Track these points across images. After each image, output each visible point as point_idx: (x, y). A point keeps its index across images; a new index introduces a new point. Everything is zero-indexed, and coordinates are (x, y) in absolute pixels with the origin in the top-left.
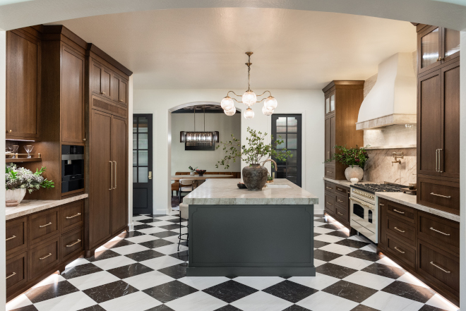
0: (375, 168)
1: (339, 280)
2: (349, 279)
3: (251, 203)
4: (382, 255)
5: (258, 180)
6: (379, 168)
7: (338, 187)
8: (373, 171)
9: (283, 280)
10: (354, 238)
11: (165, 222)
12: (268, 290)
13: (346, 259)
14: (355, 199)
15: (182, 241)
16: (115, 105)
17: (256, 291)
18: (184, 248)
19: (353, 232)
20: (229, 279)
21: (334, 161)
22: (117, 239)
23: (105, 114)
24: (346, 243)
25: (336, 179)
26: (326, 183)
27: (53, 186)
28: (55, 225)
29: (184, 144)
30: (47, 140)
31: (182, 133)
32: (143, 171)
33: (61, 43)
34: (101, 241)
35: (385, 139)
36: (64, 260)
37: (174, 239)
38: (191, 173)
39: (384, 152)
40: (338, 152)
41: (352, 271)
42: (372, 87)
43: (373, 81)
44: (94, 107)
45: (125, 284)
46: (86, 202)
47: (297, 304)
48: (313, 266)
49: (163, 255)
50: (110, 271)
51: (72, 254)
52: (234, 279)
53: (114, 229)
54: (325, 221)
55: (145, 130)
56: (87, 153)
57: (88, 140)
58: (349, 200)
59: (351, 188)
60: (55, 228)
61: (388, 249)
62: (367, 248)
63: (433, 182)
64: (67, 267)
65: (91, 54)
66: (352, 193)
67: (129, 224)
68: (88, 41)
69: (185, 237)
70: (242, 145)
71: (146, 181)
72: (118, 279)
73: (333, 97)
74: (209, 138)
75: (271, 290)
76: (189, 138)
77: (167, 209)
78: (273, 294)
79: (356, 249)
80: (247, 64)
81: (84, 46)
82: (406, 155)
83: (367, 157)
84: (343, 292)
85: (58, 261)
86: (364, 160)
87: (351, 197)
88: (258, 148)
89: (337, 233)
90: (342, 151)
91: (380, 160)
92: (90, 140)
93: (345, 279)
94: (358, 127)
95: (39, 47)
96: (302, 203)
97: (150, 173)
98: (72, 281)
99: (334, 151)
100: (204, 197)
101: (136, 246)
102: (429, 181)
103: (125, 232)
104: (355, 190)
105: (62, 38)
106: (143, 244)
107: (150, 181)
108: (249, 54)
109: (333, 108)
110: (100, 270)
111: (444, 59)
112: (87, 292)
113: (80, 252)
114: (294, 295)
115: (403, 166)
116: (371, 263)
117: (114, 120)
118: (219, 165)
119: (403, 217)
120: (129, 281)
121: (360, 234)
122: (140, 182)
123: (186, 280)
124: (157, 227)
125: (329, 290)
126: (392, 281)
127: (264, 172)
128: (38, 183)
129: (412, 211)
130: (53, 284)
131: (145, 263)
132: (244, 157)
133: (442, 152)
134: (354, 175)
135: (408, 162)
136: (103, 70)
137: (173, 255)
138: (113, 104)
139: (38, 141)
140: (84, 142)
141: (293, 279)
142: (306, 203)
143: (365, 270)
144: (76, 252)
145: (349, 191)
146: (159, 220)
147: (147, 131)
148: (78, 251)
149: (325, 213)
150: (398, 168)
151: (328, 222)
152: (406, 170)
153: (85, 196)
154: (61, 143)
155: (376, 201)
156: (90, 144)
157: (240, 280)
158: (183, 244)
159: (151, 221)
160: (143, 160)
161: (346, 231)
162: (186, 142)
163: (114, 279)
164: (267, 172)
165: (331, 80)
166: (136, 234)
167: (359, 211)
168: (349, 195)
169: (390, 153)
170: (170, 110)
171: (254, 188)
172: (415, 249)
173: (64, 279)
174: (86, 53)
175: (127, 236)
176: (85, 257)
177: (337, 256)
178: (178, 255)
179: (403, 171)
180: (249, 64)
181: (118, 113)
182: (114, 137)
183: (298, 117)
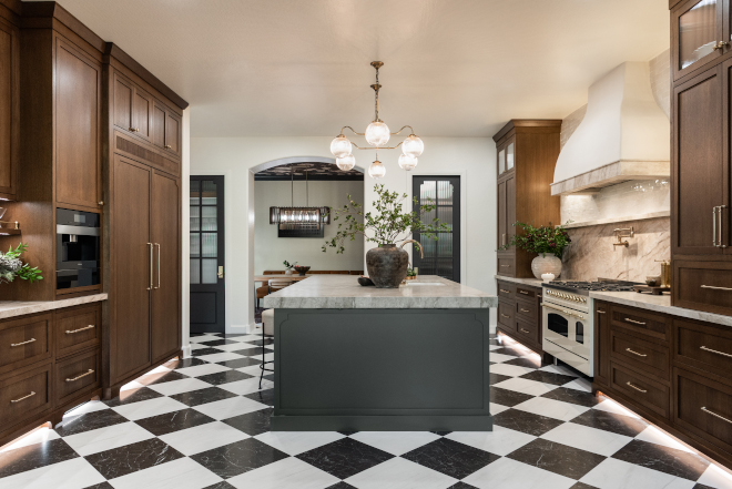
0: (582, 256)
1: (535, 438)
2: (551, 436)
3: (381, 306)
4: (601, 396)
5: (392, 271)
6: (588, 257)
7: (519, 289)
8: (577, 263)
9: (437, 437)
10: (549, 369)
11: (243, 344)
12: (411, 456)
13: (540, 402)
14: (550, 305)
15: (266, 373)
16: (157, 152)
17: (389, 456)
18: (268, 385)
19: (548, 359)
20: (344, 436)
21: (513, 248)
22: (162, 370)
23: (138, 164)
24: (537, 376)
25: (517, 277)
26: (500, 284)
27: (40, 278)
28: (44, 343)
29: (275, 227)
30: (31, 199)
31: (272, 210)
32: (209, 266)
33: (54, 34)
34: (133, 373)
35: (600, 209)
36: (61, 403)
37: (255, 370)
38: (287, 272)
39: (599, 229)
40: (521, 232)
41: (555, 423)
42: (576, 127)
43: (577, 118)
44: (119, 151)
45: (162, 444)
46: (105, 307)
47: (464, 480)
48: (489, 414)
49: (235, 395)
50: (140, 422)
51: (76, 394)
52: (352, 436)
53: (157, 354)
54: (498, 344)
55: (213, 200)
56: (105, 227)
57: (106, 204)
58: (540, 308)
59: (544, 289)
60: (44, 348)
61: (614, 386)
62: (573, 385)
63: (707, 265)
64: (66, 416)
65: (112, 62)
66: (545, 297)
67: (184, 347)
68: (107, 39)
69: (270, 366)
70: (366, 212)
71: (214, 281)
72: (153, 436)
73: (511, 147)
74: (315, 218)
75: (416, 456)
76: (284, 218)
77: (248, 325)
78: (420, 463)
79: (556, 387)
80: (373, 86)
81: (99, 46)
82: (639, 232)
83: (569, 240)
84: (544, 459)
85: (48, 405)
86: (563, 245)
87: (544, 303)
88: (393, 217)
89: (520, 362)
90: (527, 231)
91: (590, 245)
92: (111, 205)
93: (545, 436)
94: (554, 191)
95: (14, 39)
96: (469, 306)
97: (221, 268)
98: (70, 440)
99: (513, 232)
100: (300, 295)
101: (191, 381)
102: (697, 265)
103: (176, 359)
104: (550, 291)
105: (55, 25)
106: (203, 378)
107: (221, 282)
108: (377, 65)
109: (511, 164)
110: (123, 420)
111: (728, 46)
112: (92, 459)
113: (92, 390)
114: (457, 464)
115: (632, 251)
116: (586, 409)
117: (155, 177)
118: (328, 247)
119: (642, 331)
120: (170, 439)
121: (561, 363)
122: (204, 281)
123: (268, 438)
124: (229, 352)
125: (519, 455)
126: (628, 440)
127: (402, 257)
128: (10, 270)
129: (661, 319)
130: (40, 444)
131: (202, 409)
132: (370, 232)
133: (726, 211)
134: (546, 269)
135: (642, 244)
136: (135, 91)
137: (250, 396)
138: (152, 150)
139: (16, 199)
140: (101, 207)
141: (456, 436)
142: (476, 305)
143: (577, 420)
144: (84, 390)
145: (541, 294)
146: (233, 342)
147: (215, 203)
148: (88, 388)
149: (497, 332)
150: (624, 254)
151: (503, 344)
152: (639, 257)
153: (103, 296)
154: (55, 204)
155: (589, 307)
156: (111, 211)
157: (363, 437)
158: (268, 377)
159: (222, 342)
160: (210, 248)
161: (536, 358)
162: (279, 223)
163: (146, 435)
164: (407, 257)
165: (508, 119)
166: (195, 362)
167: (559, 324)
168: (540, 300)
169: (608, 230)
170: (252, 169)
171: (386, 284)
172: (669, 384)
173: (57, 436)
174: (103, 59)
175: (180, 364)
176: (102, 398)
177: (525, 397)
178: (260, 396)
179: (633, 258)
180: (376, 87)
181: (162, 165)
182: (156, 205)
183: (455, 180)
